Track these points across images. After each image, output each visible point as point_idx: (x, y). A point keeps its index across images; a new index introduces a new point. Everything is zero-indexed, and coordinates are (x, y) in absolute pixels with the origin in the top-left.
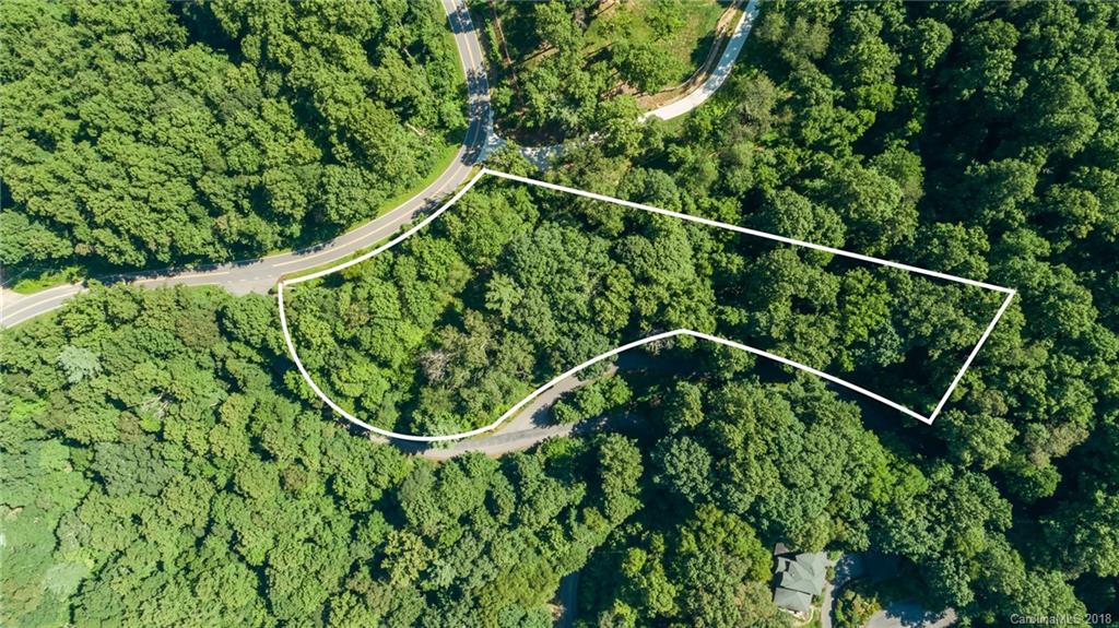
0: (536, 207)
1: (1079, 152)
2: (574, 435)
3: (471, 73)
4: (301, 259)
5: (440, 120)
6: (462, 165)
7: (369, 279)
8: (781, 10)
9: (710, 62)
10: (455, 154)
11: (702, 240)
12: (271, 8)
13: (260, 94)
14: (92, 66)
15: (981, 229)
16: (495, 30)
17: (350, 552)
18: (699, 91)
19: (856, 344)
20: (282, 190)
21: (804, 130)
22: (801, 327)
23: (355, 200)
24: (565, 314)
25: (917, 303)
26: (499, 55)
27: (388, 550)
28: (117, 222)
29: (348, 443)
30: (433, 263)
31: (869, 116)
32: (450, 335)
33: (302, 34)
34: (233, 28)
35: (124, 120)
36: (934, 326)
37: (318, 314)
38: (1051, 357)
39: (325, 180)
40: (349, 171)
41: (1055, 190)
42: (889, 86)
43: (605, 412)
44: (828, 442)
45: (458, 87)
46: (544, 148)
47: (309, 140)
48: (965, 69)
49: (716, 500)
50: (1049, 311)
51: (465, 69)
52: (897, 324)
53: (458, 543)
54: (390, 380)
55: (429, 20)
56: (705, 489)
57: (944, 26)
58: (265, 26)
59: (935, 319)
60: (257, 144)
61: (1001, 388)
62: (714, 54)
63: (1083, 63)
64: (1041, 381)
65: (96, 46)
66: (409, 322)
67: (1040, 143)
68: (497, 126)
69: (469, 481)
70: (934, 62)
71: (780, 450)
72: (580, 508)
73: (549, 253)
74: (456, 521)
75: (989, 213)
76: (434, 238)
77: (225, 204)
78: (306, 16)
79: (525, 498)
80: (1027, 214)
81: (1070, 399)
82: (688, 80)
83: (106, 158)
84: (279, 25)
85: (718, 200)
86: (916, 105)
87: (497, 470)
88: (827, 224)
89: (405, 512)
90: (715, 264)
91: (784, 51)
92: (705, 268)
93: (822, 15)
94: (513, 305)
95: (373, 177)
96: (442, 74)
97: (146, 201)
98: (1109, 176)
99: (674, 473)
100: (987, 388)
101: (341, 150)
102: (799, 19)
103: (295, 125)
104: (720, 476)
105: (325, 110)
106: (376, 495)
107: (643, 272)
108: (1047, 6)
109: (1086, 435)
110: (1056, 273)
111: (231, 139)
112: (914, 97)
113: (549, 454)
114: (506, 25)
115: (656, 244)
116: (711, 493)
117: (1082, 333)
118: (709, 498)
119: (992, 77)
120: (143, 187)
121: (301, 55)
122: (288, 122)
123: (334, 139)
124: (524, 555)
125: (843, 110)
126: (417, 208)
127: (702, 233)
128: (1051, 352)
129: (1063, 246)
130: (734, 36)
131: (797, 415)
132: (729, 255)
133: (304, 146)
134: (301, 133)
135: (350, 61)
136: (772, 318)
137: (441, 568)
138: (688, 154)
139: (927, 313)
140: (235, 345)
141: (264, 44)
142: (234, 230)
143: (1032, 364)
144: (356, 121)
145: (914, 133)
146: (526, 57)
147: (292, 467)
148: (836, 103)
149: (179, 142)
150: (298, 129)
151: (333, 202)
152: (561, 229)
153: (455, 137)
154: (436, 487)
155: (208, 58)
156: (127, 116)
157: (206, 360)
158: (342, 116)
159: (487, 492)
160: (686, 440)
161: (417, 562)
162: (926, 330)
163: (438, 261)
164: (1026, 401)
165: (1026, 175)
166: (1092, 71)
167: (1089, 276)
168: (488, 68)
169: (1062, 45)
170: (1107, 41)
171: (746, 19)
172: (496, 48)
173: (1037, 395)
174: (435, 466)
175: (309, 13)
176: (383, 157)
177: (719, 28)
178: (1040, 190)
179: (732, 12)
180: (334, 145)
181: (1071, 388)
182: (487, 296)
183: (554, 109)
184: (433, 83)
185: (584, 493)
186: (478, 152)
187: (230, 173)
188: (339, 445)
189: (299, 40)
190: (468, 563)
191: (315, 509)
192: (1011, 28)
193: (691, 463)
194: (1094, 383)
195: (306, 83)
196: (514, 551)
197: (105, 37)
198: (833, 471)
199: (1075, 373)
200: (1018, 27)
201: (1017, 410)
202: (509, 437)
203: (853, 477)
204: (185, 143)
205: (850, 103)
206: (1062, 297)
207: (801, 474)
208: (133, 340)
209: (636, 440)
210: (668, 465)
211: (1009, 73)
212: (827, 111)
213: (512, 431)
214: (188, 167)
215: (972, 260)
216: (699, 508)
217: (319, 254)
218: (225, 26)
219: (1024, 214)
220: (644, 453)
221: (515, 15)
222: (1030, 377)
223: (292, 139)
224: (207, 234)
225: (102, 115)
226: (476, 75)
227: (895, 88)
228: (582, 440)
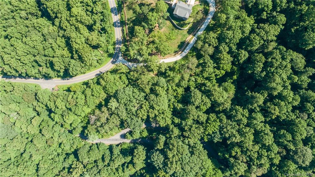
0: (128, 80)
1: (276, 95)
2: (131, 142)
3: (118, 39)
4: (63, 81)
5: (107, 50)
6: (111, 64)
7: (78, 93)
8: (202, 40)
9: (183, 49)
10: (110, 61)
11: (171, 98)
12: (64, 12)
13: (57, 35)
14: (13, 18)
15: (247, 110)
16: (126, 29)
17: (63, 165)
18: (179, 56)
19: (209, 135)
20: (57, 64)
21: (203, 74)
22: (193, 128)
23: (77, 70)
24: (129, 112)
25: (226, 127)
26: (126, 36)
27: (73, 166)
28: (10, 65)
29: (67, 135)
30: (95, 92)
31: (223, 72)
32: (97, 112)
33: (70, 22)
34: (53, 16)
35: (19, 36)
36: (229, 134)
37: (62, 100)
38: (260, 149)
39: (70, 63)
40: (77, 62)
41: (268, 104)
42: (230, 66)
43: (140, 138)
44: (196, 160)
45: (113, 42)
46: (134, 64)
47: (68, 51)
48: (250, 65)
49: (164, 170)
50: (261, 137)
51: (116, 38)
52: (220, 131)
53: (92, 168)
54: (81, 120)
55: (109, 22)
56: (161, 166)
57: (247, 53)
58: (61, 17)
59: (230, 133)
60: (53, 50)
61: (246, 155)
62: (184, 47)
63: (281, 72)
64: (256, 156)
65: (15, 13)
66: (86, 106)
67: (266, 90)
68: (122, 55)
69: (98, 151)
70: (242, 62)
71: (182, 160)
72: (128, 163)
73: (128, 95)
74: (93, 161)
75: (250, 107)
76: (97, 85)
77: (42, 64)
78: (72, 17)
79: (112, 159)
80: (260, 109)
81: (263, 161)
82: (176, 52)
83: (12, 45)
84: (65, 18)
85: (178, 87)
86: (236, 72)
87: (108, 149)
88: (205, 101)
89: (79, 157)
90: (174, 105)
91: (201, 51)
92: (171, 106)
93: (213, 44)
94: (116, 107)
95: (83, 65)
96: (110, 38)
97: (20, 60)
98: (283, 104)
99: (153, 161)
100: (242, 154)
101: (76, 56)
102: (206, 44)
103: (65, 46)
104: (165, 164)
105: (73, 45)
106: (73, 150)
107: (152, 105)
108: (274, 53)
109: (266, 172)
110: (265, 127)
111: (46, 47)
112: (236, 70)
113: (122, 147)
114: (129, 28)
115: (157, 98)
116: (162, 168)
117: (269, 145)
118: (162, 169)
119: (256, 70)
120: (20, 56)
121: (69, 27)
122: (63, 44)
123: (74, 53)
124: (110, 174)
125: (216, 70)
126: (97, 73)
127: (171, 96)
128: (260, 148)
129: (268, 120)
130: (191, 43)
131: (189, 151)
132: (178, 104)
133: (66, 53)
134: (66, 49)
135: (82, 32)
136: (186, 123)
137: (86, 174)
138: (171, 74)
139: (228, 131)
140: (39, 103)
141: (60, 22)
142: (44, 72)
143: (254, 150)
144: (80, 49)
145: (235, 79)
146: (133, 38)
147: (50, 139)
148: (214, 67)
149: (32, 45)
150: (66, 47)
151: (71, 70)
152: (133, 88)
153: (110, 55)
154: (89, 151)
155: (46, 22)
156: (20, 35)
157: (30, 105)
158: (77, 47)
159: (103, 155)
160: (158, 152)
161: (79, 172)
162: (227, 135)
163: (97, 91)
164: (251, 160)
165: (261, 99)
166: (283, 74)
167: (274, 129)
168: (122, 38)
169: (276, 65)
170: (288, 66)
171: (195, 39)
172: (125, 34)
173: (254, 159)
174: (91, 145)
175: (73, 17)
176: (86, 61)
177: (187, 40)
178: (265, 103)
179: (191, 36)
180: (74, 54)
181: (263, 159)
182: (108, 104)
183: (136, 56)
184: (107, 40)
185: (131, 159)
186: (116, 61)
187: (45, 56)
188: (64, 135)
189: (70, 23)
190: (93, 174)
191: (55, 150)
192: (263, 58)
193: (158, 159)
194: (270, 159)
195: (69, 35)
196: (107, 173)
197: (18, 10)
198: (197, 169)
199: (265, 155)
200: (265, 58)
201: (249, 161)
202: (113, 140)
203: (202, 171)
204: (34, 46)
205: (218, 68)
206: (265, 134)
207: (187, 168)
208: (10, 98)
209: (146, 148)
210: (152, 158)
211: (261, 70)
212: (211, 70)
213: (114, 138)
214: (33, 52)
215: (243, 119)
216: (159, 171)
217: (68, 81)
218: (51, 15)
219: (259, 109)
220: (147, 153)
221: (132, 26)
222: (253, 154)
223: (64, 50)
224: (37, 71)
225: (12, 33)
226: (119, 40)
227: (232, 66)
228: (133, 144)
